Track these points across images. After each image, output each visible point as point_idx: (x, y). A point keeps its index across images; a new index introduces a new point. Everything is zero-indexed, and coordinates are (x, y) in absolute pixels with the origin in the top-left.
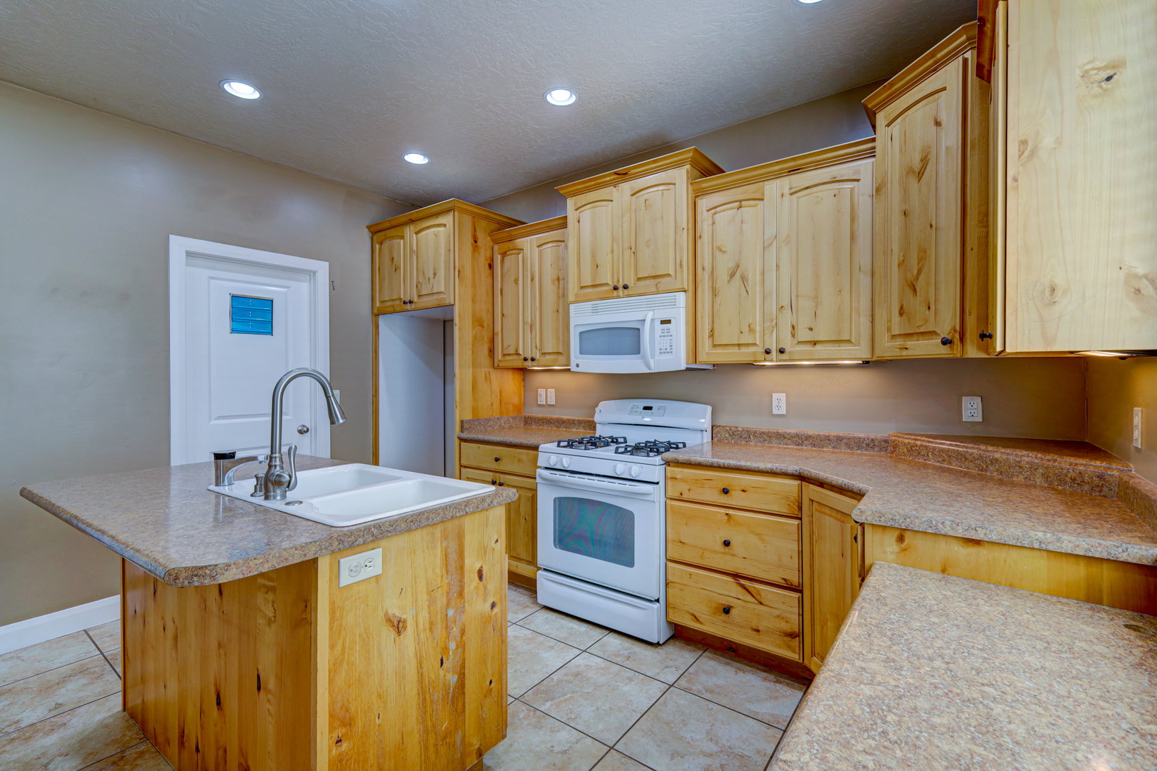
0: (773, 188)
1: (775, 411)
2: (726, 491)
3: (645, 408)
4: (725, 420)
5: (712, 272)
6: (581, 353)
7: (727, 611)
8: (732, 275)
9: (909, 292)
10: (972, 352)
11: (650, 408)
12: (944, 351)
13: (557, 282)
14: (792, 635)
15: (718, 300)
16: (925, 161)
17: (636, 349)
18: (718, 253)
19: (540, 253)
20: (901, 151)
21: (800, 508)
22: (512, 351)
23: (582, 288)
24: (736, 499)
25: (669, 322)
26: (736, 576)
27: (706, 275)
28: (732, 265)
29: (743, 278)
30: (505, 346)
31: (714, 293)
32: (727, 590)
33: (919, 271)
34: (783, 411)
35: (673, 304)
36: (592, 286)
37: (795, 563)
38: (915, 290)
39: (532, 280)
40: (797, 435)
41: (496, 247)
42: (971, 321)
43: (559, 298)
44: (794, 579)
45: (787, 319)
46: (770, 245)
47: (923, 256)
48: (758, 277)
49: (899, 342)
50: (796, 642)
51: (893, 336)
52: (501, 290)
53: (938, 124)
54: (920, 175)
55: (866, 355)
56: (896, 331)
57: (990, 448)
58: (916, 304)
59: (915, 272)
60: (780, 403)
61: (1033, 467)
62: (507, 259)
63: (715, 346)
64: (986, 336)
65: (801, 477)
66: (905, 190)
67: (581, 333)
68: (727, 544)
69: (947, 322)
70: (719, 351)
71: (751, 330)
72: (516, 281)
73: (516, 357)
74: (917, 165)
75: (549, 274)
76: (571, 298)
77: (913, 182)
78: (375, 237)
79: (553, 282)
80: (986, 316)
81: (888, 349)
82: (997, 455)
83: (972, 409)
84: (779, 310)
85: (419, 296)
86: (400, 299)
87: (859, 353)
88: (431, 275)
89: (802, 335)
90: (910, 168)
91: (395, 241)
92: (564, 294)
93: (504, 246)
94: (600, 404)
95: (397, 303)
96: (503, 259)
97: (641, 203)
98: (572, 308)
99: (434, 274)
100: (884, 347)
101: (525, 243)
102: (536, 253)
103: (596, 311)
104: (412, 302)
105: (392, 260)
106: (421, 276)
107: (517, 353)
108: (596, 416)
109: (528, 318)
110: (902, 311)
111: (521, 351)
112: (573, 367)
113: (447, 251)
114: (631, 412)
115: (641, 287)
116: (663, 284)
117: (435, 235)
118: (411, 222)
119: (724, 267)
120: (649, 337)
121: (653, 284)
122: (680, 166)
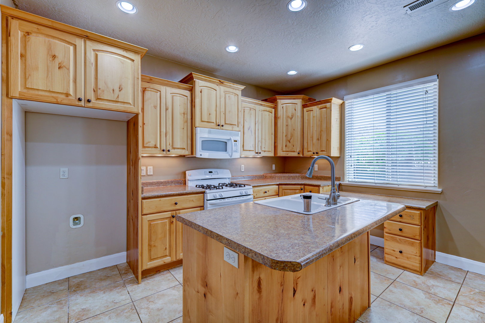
0: (257, 107)
1: (242, 170)
2: (265, 192)
3: (210, 172)
5: (244, 127)
6: (202, 150)
8: (249, 129)
9: (288, 142)
11: (211, 172)
12: (298, 155)
13: (183, 115)
15: (245, 136)
16: (292, 116)
17: (225, 150)
18: (245, 122)
19: (173, 98)
20: (286, 111)
21: (279, 192)
22: (152, 144)
23: (202, 121)
25: (236, 141)
27: (242, 127)
28: (249, 126)
29: (251, 131)
30: (146, 141)
31: (244, 133)
33: (291, 138)
35: (238, 135)
36: (207, 122)
38: (290, 142)
39: (167, 109)
42: (302, 150)
43: (184, 122)
45: (260, 144)
46: (256, 123)
47: (292, 135)
48: (254, 131)
49: (285, 153)
51: (283, 151)
53: (296, 110)
54: (291, 119)
56: (284, 150)
57: (290, 174)
58: (290, 145)
59: (290, 138)
60: (243, 168)
61: (299, 176)
62: (148, 94)
63: (244, 150)
65: (279, 185)
66: (287, 121)
67: (202, 141)
69: (298, 149)
70: (244, 152)
71: (253, 146)
72: (155, 107)
73: (154, 149)
74: (290, 116)
75: (178, 110)
76: (196, 124)
77: (289, 120)
79: (181, 114)
82: (292, 175)
84: (259, 141)
85: (98, 99)
86: (67, 95)
87: (272, 154)
88: (117, 90)
89: (263, 149)
90: (288, 117)
91: (57, 42)
92: (187, 122)
93: (146, 85)
94: (187, 172)
95: (63, 96)
96: (144, 90)
97: (227, 95)
98: (198, 130)
99: (120, 89)
100: (281, 154)
101: (163, 89)
102: (169, 97)
103: (210, 132)
104: (89, 101)
105: (54, 57)
106: (101, 85)
107: (156, 147)
108: (188, 177)
109: (163, 130)
110: (286, 146)
111: (158, 146)
112: (198, 156)
113: (135, 79)
114: (205, 173)
115: (227, 127)
116: (234, 128)
117: (121, 63)
118: (87, 38)
119: (247, 126)
120: (231, 145)
121: (231, 127)
122: (240, 90)
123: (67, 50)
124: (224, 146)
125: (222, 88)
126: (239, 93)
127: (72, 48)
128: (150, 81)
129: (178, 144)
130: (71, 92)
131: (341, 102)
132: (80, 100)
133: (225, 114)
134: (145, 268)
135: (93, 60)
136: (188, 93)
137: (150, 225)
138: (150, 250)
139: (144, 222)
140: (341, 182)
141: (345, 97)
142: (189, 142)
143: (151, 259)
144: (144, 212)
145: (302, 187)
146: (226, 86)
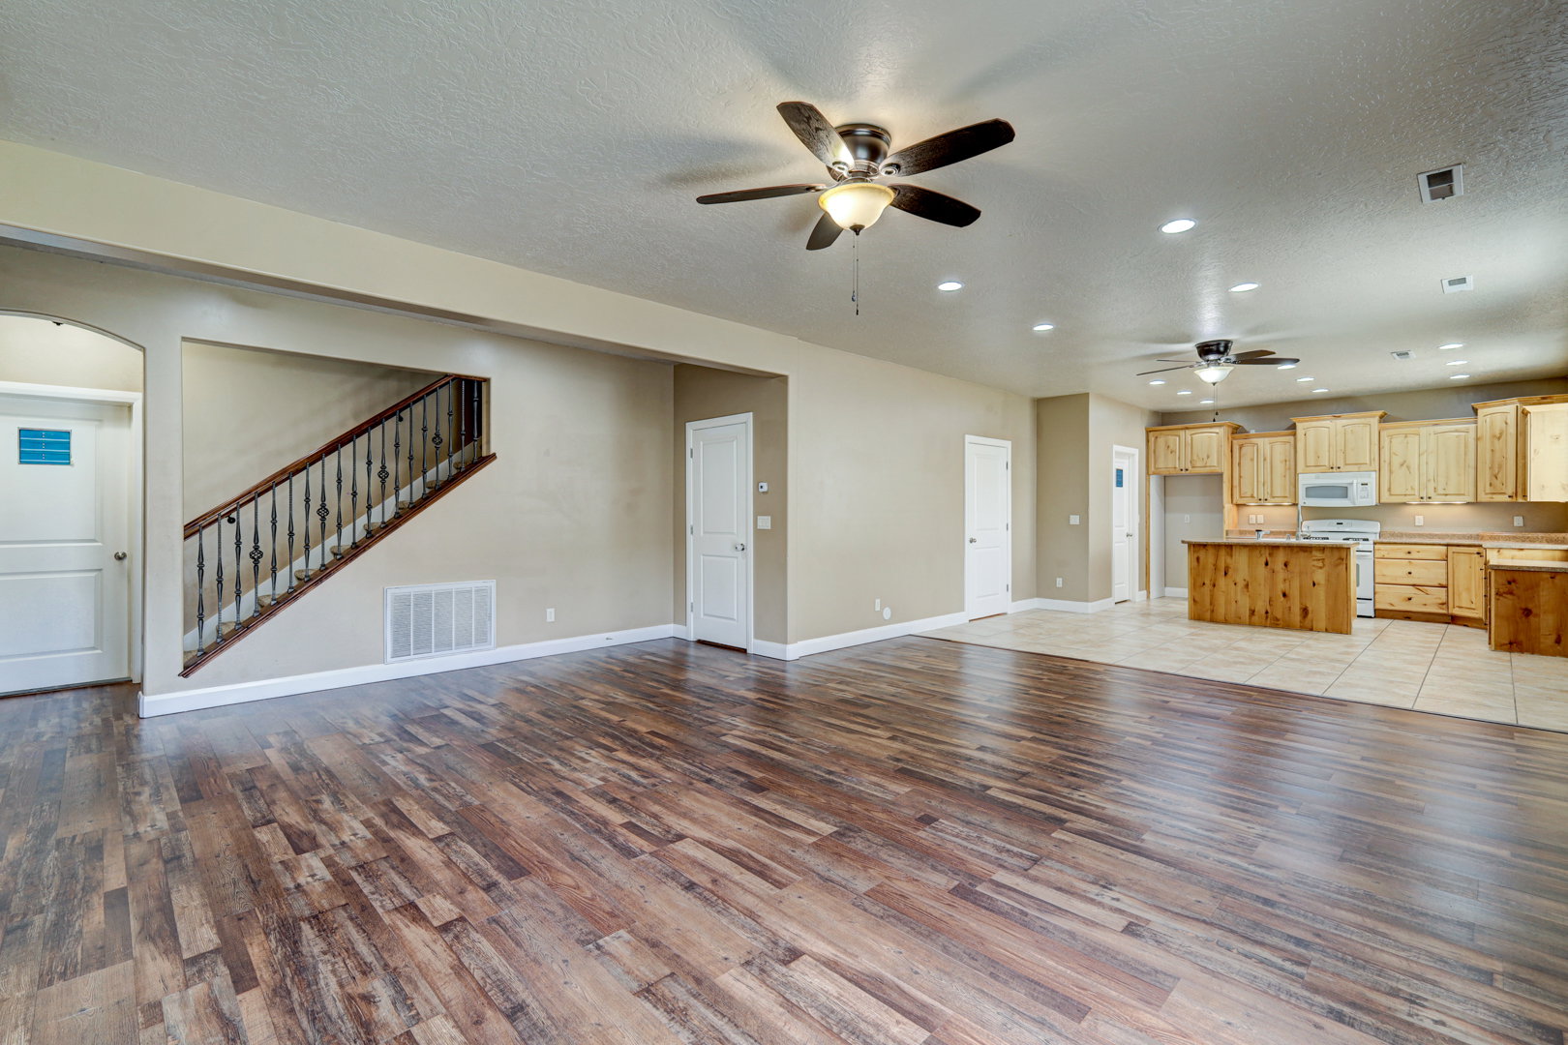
0: (1423, 431)
1: (1417, 524)
2: (1409, 553)
3: (1338, 524)
4: (1389, 529)
5: (1390, 463)
6: (1307, 497)
7: (1410, 599)
8: (1402, 465)
9: (1494, 479)
10: (1520, 500)
11: (1341, 524)
12: (1509, 500)
13: (1284, 463)
14: (1443, 604)
15: (1393, 476)
16: (1501, 434)
17: (1346, 496)
18: (1394, 456)
19: (1272, 448)
20: (1491, 427)
21: (1447, 557)
22: (1249, 494)
23: (1307, 466)
24: (1414, 555)
25: (1365, 484)
26: (1414, 585)
27: (1387, 464)
28: (1402, 461)
29: (1408, 467)
31: (1391, 472)
32: (1411, 591)
33: (1498, 472)
34: (1422, 524)
35: (1369, 477)
36: (1315, 466)
37: (1445, 577)
38: (1497, 478)
39: (1265, 460)
40: (1430, 535)
41: (1235, 442)
42: (1519, 490)
43: (1286, 469)
44: (1444, 583)
45: (1431, 485)
46: (1423, 454)
47: (1500, 467)
48: (1417, 467)
49: (1490, 496)
50: (1444, 606)
51: (1486, 494)
52: (1239, 464)
53: (1506, 423)
54: (1499, 438)
55: (1472, 500)
56: (1488, 491)
58: (1497, 483)
60: (1419, 520)
61: (1542, 538)
62: (1244, 450)
63: (1391, 495)
64: (1525, 496)
65: (1447, 545)
66: (1492, 443)
67: (1307, 488)
68: (1410, 573)
69: (1510, 490)
70: (1393, 497)
71: (1412, 488)
72: (1252, 460)
73: (1251, 499)
74: (1497, 434)
75: (1278, 457)
76: (1299, 470)
77: (1496, 441)
78: (1151, 434)
79: (1281, 462)
80: (1525, 490)
81: (1483, 498)
83: (1518, 521)
84: (1427, 481)
85: (1193, 467)
86: (1175, 468)
87: (1470, 499)
88: (1205, 457)
89: (1441, 491)
90: (1494, 436)
91: (1170, 437)
92: (1289, 469)
93: (1243, 442)
94: (1304, 523)
95: (1172, 470)
96: (1240, 447)
97: (1349, 430)
98: (1302, 476)
99: (1208, 457)
101: (1260, 441)
102: (1268, 447)
103: (1318, 478)
104: (1187, 470)
105: (1168, 447)
106: (1195, 458)
107: (1252, 496)
108: (1303, 528)
109: (1261, 479)
110: (1491, 485)
111: (1255, 495)
112: (1302, 503)
113: (1220, 446)
114: (1329, 525)
115: (1349, 468)
116: (1363, 467)
117: (1209, 437)
118: (1187, 428)
119: (1396, 461)
120: (1355, 491)
121: (1356, 468)
122: (1374, 417)
123: (1175, 440)
124: (1343, 491)
125: (1340, 422)
126: (1375, 421)
127: (1178, 438)
128: (1247, 437)
129: (1278, 492)
130: (1177, 466)
132: (1181, 470)
133: (1345, 452)
135: (1190, 442)
136: (1290, 439)
142: (1291, 490)
146: (1346, 418)
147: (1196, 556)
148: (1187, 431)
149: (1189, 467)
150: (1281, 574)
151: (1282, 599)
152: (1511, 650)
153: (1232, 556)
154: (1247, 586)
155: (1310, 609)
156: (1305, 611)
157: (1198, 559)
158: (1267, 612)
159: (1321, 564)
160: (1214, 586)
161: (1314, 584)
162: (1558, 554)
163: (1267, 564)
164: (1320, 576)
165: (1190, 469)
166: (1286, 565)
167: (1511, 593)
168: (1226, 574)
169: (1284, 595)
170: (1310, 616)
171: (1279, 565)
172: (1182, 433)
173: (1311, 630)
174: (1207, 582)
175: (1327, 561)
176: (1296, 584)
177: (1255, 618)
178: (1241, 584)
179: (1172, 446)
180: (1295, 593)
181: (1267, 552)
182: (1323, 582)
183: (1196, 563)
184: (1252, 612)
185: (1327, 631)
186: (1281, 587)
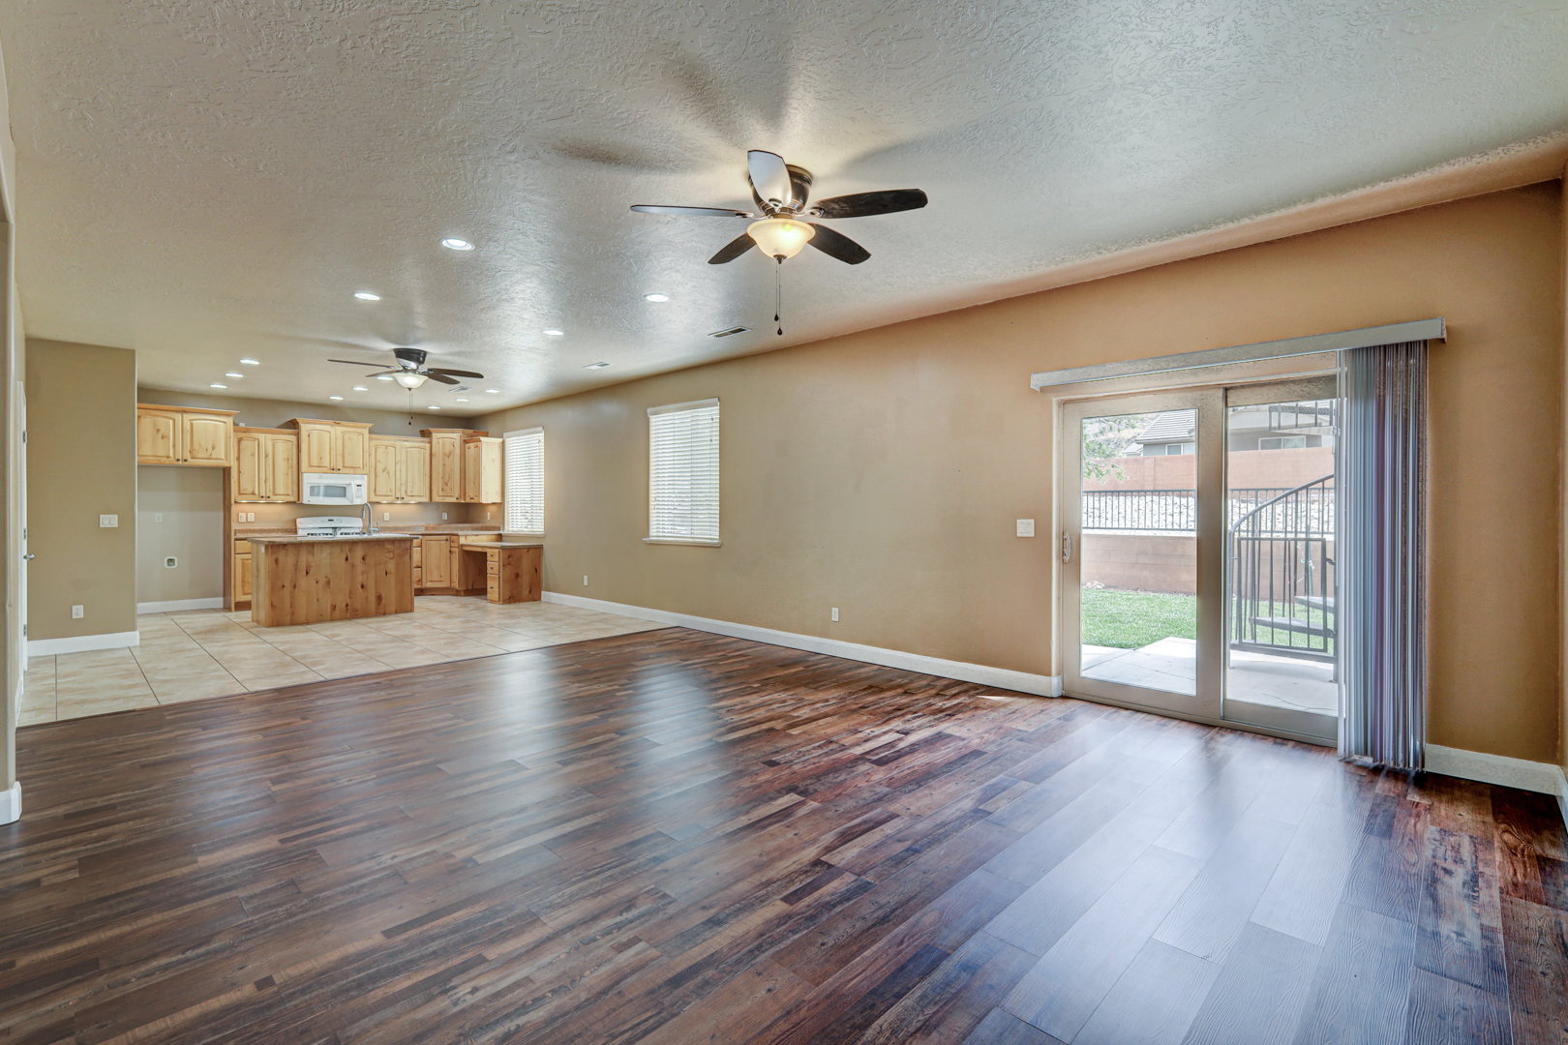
0: (398, 444)
3: (330, 520)
5: (375, 469)
6: (311, 496)
8: (384, 471)
9: (445, 486)
11: (333, 520)
13: (287, 461)
14: (419, 580)
15: (378, 479)
16: (450, 453)
17: (344, 495)
18: (378, 462)
19: (274, 445)
20: (442, 447)
22: (250, 491)
23: (310, 466)
25: (359, 486)
27: (373, 470)
28: (384, 467)
29: (388, 473)
30: (242, 488)
31: (376, 476)
34: (389, 520)
35: (363, 479)
36: (318, 467)
38: (447, 485)
39: (266, 456)
40: (396, 527)
42: (461, 494)
43: (288, 468)
45: (403, 488)
46: (397, 463)
47: (450, 477)
48: (393, 473)
49: (441, 498)
50: (420, 583)
51: (438, 497)
52: (238, 458)
53: (454, 446)
54: (449, 456)
56: (441, 495)
58: (447, 489)
59: (447, 480)
60: (387, 516)
62: (244, 444)
63: (377, 496)
66: (444, 459)
67: (311, 487)
69: (457, 494)
71: (391, 491)
72: (253, 455)
73: (250, 496)
74: (448, 453)
75: (281, 456)
76: (302, 470)
77: (447, 459)
79: (284, 459)
80: (469, 494)
83: (445, 516)
84: (401, 484)
85: (193, 458)
86: (168, 457)
87: (426, 499)
88: (210, 449)
89: (409, 494)
90: (445, 454)
91: (160, 419)
92: (292, 467)
93: (241, 435)
94: (298, 520)
95: (165, 459)
96: (240, 441)
97: (346, 437)
98: (305, 475)
99: (213, 448)
100: (436, 499)
101: (262, 437)
102: (270, 444)
103: (321, 477)
104: (186, 460)
105: (158, 430)
106: (196, 446)
107: (253, 494)
108: (298, 525)
109: (263, 476)
110: (443, 490)
111: (257, 492)
112: (305, 502)
113: (227, 438)
114: (322, 522)
115: (347, 471)
116: (358, 471)
117: (216, 426)
118: (185, 412)
119: (380, 467)
120: (353, 490)
121: (352, 471)
122: (364, 428)
123: (168, 425)
124: (342, 491)
125: (339, 429)
126: (366, 432)
127: (171, 422)
128: (246, 431)
129: (280, 489)
130: (171, 455)
131: (501, 440)
132: (178, 460)
133: (343, 456)
134: (238, 600)
135: (189, 428)
136: (293, 438)
137: (243, 563)
138: (243, 586)
139: (237, 561)
140: (501, 532)
141: (505, 434)
142: (295, 488)
143: (245, 594)
144: (238, 551)
145: (448, 537)
146: (344, 426)
147: (274, 557)
148: (185, 415)
149: (187, 456)
150: (360, 567)
151: (361, 590)
152: (510, 603)
153: (313, 554)
154: (328, 582)
155: (383, 595)
156: (379, 598)
157: (277, 561)
158: (347, 605)
159: (392, 556)
160: (295, 587)
161: (386, 574)
162: (494, 537)
163: (347, 559)
164: (391, 566)
165: (189, 460)
166: (363, 559)
167: (509, 564)
168: (307, 573)
169: (362, 586)
170: (383, 601)
171: (358, 560)
172: (178, 417)
173: (384, 614)
174: (288, 584)
175: (396, 552)
176: (372, 574)
177: (337, 612)
178: (322, 581)
179: (162, 432)
180: (371, 585)
181: (347, 548)
182: (393, 570)
183: (274, 566)
184: (334, 608)
185: (396, 612)
186: (360, 579)
